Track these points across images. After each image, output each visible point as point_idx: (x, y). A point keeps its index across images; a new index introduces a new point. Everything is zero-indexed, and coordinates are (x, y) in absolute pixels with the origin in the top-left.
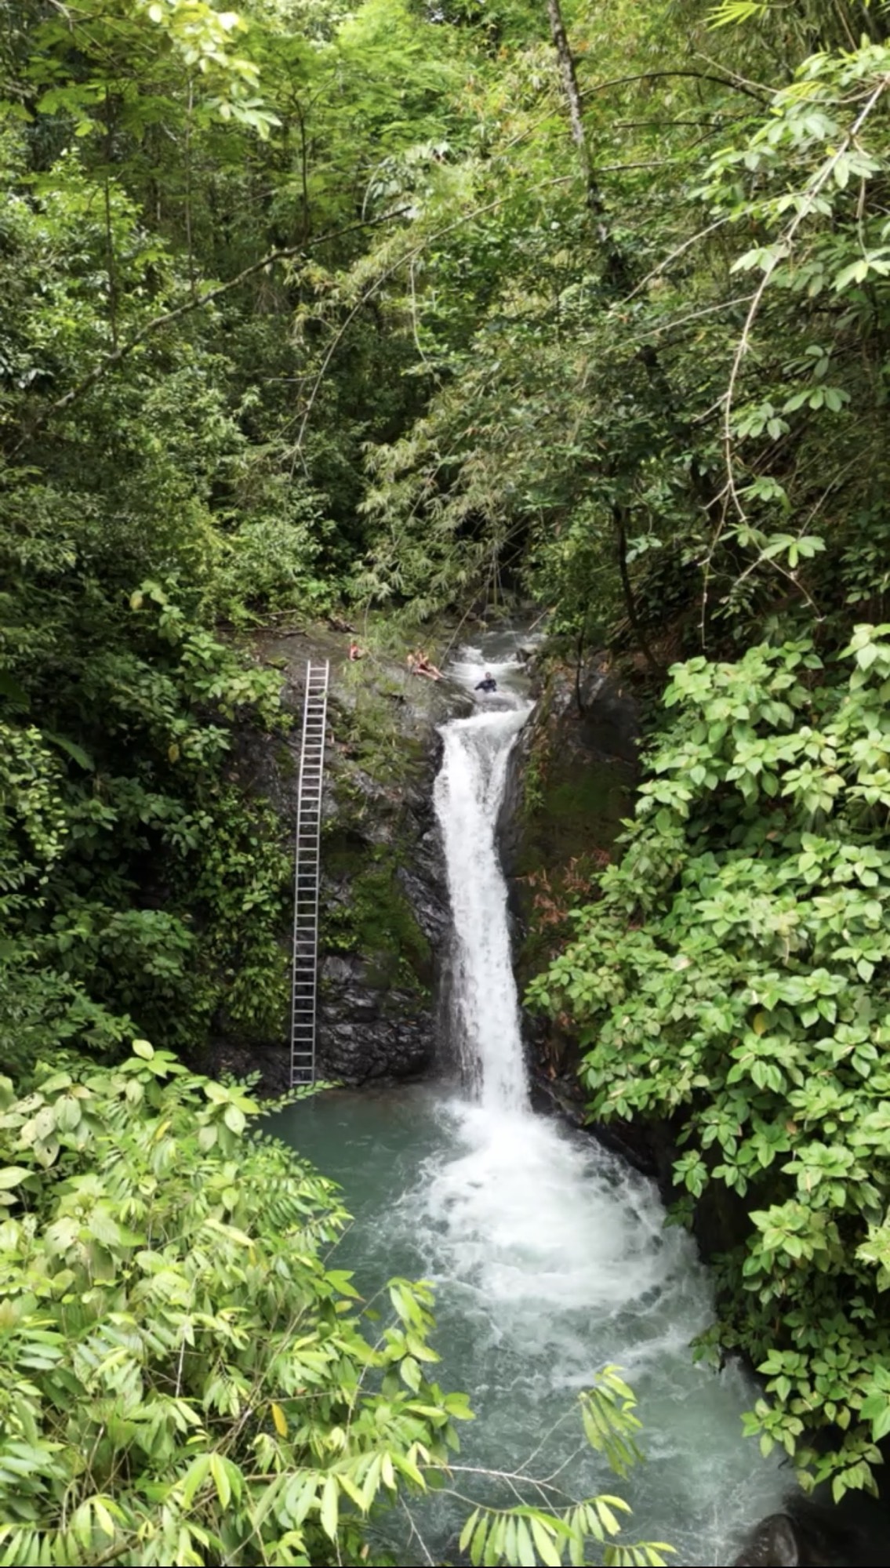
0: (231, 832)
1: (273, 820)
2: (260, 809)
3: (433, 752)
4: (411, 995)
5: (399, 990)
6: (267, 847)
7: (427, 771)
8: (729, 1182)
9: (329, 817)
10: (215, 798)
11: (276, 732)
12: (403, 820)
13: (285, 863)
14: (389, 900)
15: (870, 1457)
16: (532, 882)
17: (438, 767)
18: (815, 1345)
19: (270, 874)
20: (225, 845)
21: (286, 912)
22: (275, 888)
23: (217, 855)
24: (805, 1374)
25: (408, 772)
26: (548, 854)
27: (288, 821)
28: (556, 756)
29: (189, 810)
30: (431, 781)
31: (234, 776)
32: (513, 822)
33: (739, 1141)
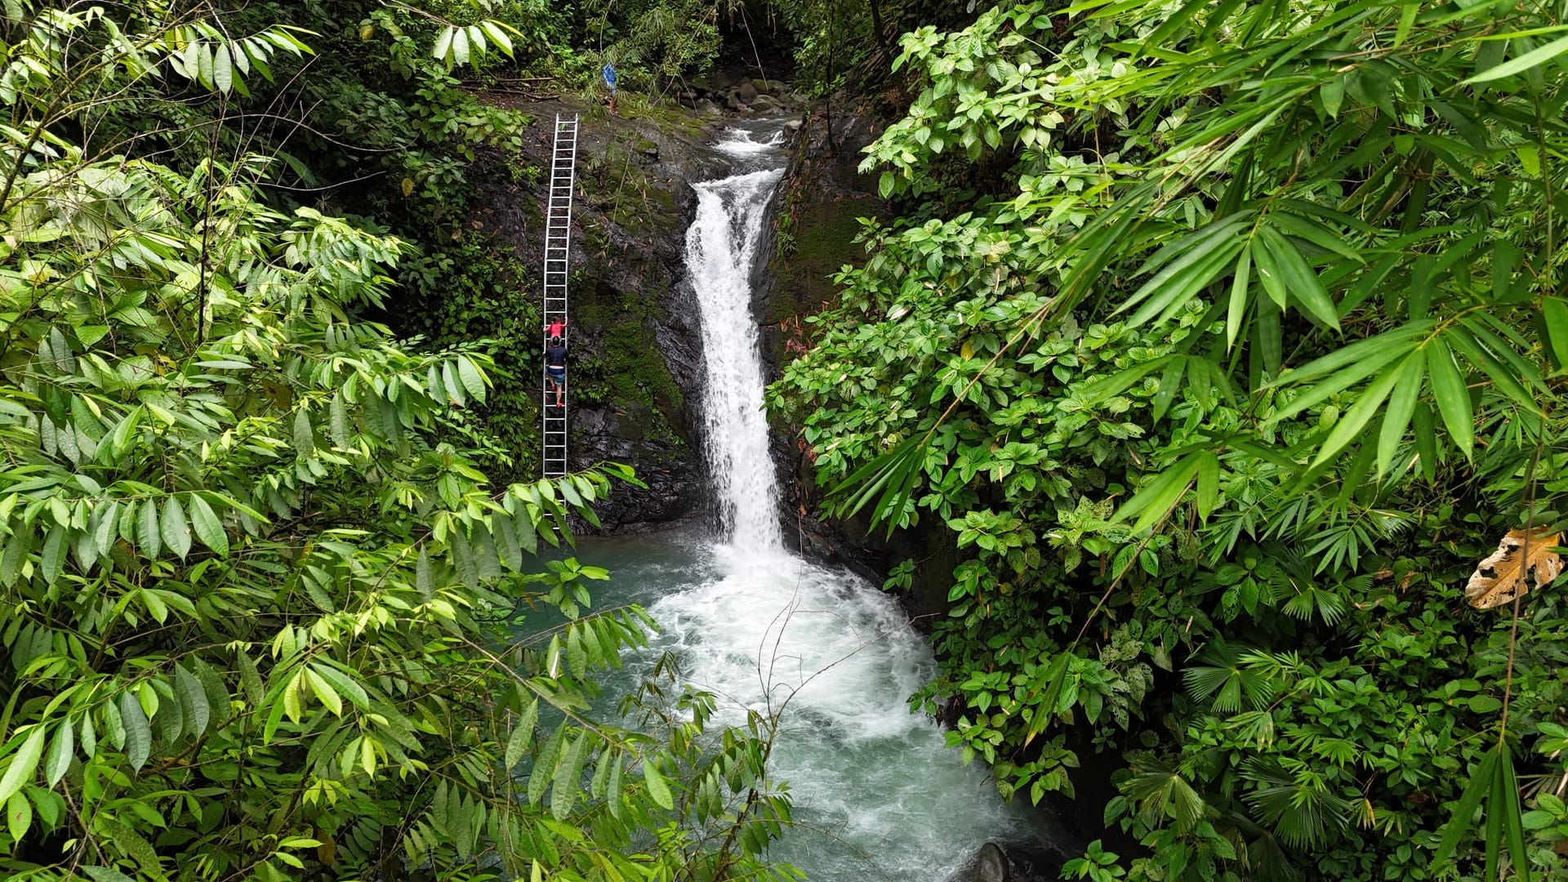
0: (474, 278)
1: (520, 270)
2: (505, 257)
3: (686, 204)
4: (665, 446)
5: (652, 441)
6: (512, 296)
7: (679, 222)
8: (934, 507)
9: (577, 267)
10: (456, 244)
11: (522, 184)
12: (653, 270)
13: (531, 310)
14: (638, 349)
15: (1066, 761)
16: (784, 328)
17: (691, 219)
18: (1016, 661)
19: (516, 323)
20: (468, 291)
21: (534, 362)
22: (521, 337)
23: (460, 300)
24: (1006, 688)
25: (659, 224)
26: (800, 300)
27: (534, 272)
28: (808, 198)
29: (429, 252)
30: (684, 232)
31: (477, 224)
32: (766, 271)
33: (945, 469)
